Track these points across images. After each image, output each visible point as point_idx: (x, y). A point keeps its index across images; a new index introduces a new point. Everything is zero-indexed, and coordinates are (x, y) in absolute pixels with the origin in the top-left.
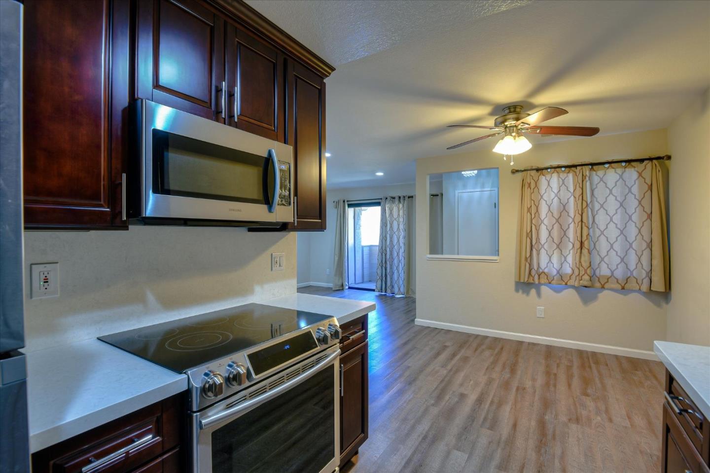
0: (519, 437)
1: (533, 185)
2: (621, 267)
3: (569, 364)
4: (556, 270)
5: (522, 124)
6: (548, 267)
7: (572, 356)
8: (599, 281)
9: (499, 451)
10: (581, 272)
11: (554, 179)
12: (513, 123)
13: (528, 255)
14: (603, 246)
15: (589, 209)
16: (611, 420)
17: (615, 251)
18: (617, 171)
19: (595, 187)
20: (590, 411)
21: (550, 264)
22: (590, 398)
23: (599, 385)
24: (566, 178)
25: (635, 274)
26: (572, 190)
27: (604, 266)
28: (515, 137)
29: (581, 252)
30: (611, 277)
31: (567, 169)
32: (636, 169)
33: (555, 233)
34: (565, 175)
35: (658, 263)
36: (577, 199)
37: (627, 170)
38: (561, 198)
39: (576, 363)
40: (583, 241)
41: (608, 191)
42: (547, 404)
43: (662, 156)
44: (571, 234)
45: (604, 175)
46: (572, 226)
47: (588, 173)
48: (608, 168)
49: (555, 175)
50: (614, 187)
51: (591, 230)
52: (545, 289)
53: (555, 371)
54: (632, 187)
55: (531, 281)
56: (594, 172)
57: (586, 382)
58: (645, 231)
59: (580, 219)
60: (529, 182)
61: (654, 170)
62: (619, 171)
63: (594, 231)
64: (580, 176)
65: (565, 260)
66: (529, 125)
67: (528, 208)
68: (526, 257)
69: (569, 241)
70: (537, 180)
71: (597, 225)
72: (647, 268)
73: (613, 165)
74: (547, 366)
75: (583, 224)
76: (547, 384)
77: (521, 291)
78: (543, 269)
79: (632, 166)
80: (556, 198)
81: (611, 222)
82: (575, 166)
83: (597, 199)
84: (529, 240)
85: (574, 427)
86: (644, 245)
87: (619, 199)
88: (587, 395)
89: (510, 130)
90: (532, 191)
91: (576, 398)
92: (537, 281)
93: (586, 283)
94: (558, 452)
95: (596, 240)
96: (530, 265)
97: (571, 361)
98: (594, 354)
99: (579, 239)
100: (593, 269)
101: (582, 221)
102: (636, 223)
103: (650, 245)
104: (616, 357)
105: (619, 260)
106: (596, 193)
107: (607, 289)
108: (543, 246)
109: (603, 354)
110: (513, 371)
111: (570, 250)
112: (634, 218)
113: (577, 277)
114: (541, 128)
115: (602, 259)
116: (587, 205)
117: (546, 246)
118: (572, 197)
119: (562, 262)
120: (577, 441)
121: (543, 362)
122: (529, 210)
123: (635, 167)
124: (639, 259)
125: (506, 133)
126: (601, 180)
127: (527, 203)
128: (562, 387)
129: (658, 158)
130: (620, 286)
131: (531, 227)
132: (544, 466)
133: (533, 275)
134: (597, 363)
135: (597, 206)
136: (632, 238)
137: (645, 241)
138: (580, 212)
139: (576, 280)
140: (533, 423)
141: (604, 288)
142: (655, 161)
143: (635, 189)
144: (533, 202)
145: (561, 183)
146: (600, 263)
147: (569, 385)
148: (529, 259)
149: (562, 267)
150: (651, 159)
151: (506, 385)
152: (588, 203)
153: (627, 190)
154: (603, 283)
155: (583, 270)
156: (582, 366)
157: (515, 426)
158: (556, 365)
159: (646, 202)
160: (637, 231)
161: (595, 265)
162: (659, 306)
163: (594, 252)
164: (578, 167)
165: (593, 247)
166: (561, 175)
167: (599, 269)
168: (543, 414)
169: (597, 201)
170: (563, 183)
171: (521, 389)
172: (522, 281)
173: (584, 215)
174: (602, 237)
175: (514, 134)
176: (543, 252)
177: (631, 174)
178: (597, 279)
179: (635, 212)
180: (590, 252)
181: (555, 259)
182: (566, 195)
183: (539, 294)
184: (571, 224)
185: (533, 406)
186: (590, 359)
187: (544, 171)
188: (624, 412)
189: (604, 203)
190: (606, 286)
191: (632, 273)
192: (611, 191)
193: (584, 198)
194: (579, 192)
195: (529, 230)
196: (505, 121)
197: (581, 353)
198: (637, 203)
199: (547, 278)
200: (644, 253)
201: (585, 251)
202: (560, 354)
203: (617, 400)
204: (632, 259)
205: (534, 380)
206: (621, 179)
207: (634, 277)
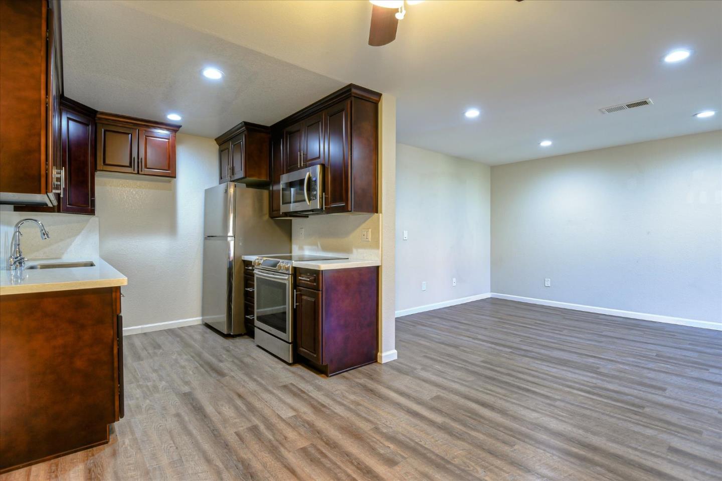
0: (273, 462)
9: (271, 437)
132: (227, 453)
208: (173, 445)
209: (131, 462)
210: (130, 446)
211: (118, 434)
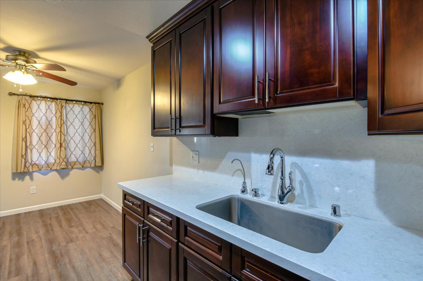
1: (27, 106)
2: (82, 156)
3: (57, 216)
4: (45, 161)
5: (31, 66)
6: (39, 160)
7: (57, 211)
8: (70, 165)
10: (60, 161)
11: (43, 105)
12: (23, 63)
13: (24, 153)
14: (72, 145)
15: (65, 125)
16: (87, 232)
17: (79, 148)
18: (80, 106)
19: (68, 113)
20: (76, 233)
21: (40, 158)
22: (74, 227)
23: (76, 219)
24: (50, 105)
25: (88, 159)
26: (54, 113)
27: (73, 156)
28: (24, 72)
29: (61, 149)
30: (76, 162)
31: (51, 100)
32: (88, 107)
33: (44, 139)
34: (50, 103)
35: (98, 152)
36: (58, 119)
37: (84, 106)
38: (47, 117)
39: (60, 213)
40: (62, 143)
41: (75, 116)
42: (51, 242)
43: (100, 102)
44: (54, 138)
45: (73, 107)
46: (54, 134)
47: (64, 104)
48: (75, 104)
49: (43, 103)
50: (78, 114)
51: (66, 137)
52: (36, 175)
53: (50, 223)
54: (86, 115)
55: (26, 170)
56: (67, 105)
57: (69, 221)
58: (93, 138)
59: (60, 130)
60: (24, 104)
61: (96, 108)
62: (81, 106)
63: (67, 137)
64: (60, 106)
65: (50, 154)
66: (37, 68)
67: (23, 121)
68: (22, 155)
69: (52, 143)
70: (30, 103)
71: (69, 134)
72: (94, 155)
73: (77, 102)
74: (43, 222)
75: (62, 133)
76: (47, 231)
77: (17, 179)
78: (35, 162)
79: (87, 105)
80: (44, 116)
81: (77, 133)
82: (57, 99)
83: (69, 119)
84: (24, 143)
85: (71, 245)
86: (93, 144)
87: (80, 120)
88: (72, 227)
89: (19, 67)
90: (27, 110)
91: (67, 230)
92: (31, 170)
93: (63, 167)
94: (67, 261)
95: (69, 142)
96: (25, 159)
97: (57, 213)
98: (69, 205)
99: (59, 142)
100: (67, 158)
101: (61, 131)
102: (88, 134)
103: (95, 145)
104: (80, 203)
105: (81, 152)
106: (68, 116)
107: (75, 168)
108: (34, 147)
109: (74, 204)
110: (19, 233)
111: (53, 149)
112: (87, 131)
113: (59, 164)
114: (43, 73)
115: (72, 153)
116: (64, 123)
117: (36, 147)
118: (54, 117)
119: (49, 156)
120: (75, 250)
121: (40, 220)
122: (24, 122)
123: (88, 106)
124: (90, 151)
125: (16, 67)
126: (71, 109)
127: (22, 118)
128: (57, 229)
129: (98, 103)
130: (81, 166)
131: (26, 134)
132: (62, 272)
133: (27, 166)
134: (72, 209)
135: (69, 124)
136: (86, 141)
137: (93, 142)
138: (60, 126)
139: (58, 165)
140: (47, 255)
141: (73, 168)
142: (97, 104)
143: (88, 117)
144: (27, 117)
145: (47, 108)
146: (71, 155)
147: (61, 226)
148: (24, 156)
149: (48, 159)
150: (95, 103)
151: (18, 245)
152: (65, 121)
153: (84, 117)
154: (72, 166)
155: (62, 160)
156: (65, 214)
157: (35, 264)
158: (49, 219)
159: (93, 123)
160: (89, 138)
161: (68, 156)
162: (98, 172)
163: (68, 149)
164: (58, 100)
165: (67, 146)
166: (48, 103)
167: (70, 158)
168: (51, 248)
169: (69, 121)
170: (49, 108)
171: (30, 242)
172: (19, 171)
173: (62, 128)
174: (72, 140)
175: (23, 71)
176: (34, 150)
177: (86, 109)
178: (69, 163)
179: (88, 128)
180: (65, 149)
181: (44, 155)
182: (50, 115)
183: (32, 179)
184: (53, 133)
185: (43, 247)
186: (68, 209)
187: (35, 98)
188: (92, 226)
189: (73, 122)
190: (74, 167)
191: (87, 158)
192: (76, 116)
193: (62, 119)
194: (59, 114)
195: (24, 136)
196: (16, 60)
197: (62, 208)
198: (89, 123)
199: (38, 167)
200: (92, 148)
201: (63, 149)
202: (49, 212)
203: (87, 222)
204: (87, 152)
205: (37, 233)
206: (81, 111)
207: (88, 161)
208: (92, 275)
209: (113, 264)
210: (117, 273)
211: (128, 280)
